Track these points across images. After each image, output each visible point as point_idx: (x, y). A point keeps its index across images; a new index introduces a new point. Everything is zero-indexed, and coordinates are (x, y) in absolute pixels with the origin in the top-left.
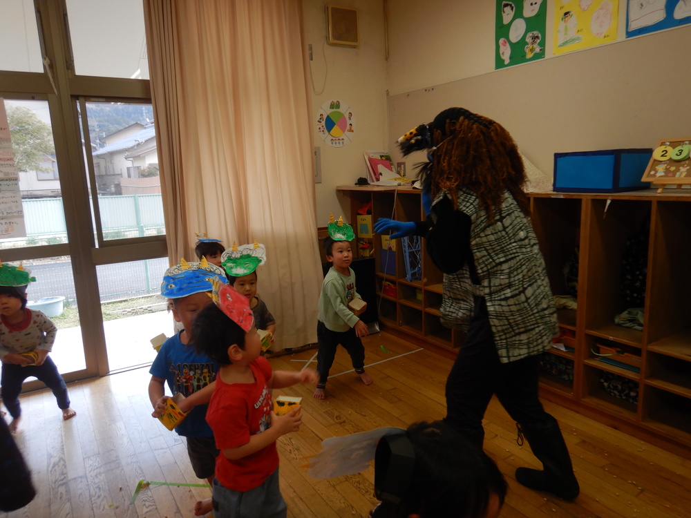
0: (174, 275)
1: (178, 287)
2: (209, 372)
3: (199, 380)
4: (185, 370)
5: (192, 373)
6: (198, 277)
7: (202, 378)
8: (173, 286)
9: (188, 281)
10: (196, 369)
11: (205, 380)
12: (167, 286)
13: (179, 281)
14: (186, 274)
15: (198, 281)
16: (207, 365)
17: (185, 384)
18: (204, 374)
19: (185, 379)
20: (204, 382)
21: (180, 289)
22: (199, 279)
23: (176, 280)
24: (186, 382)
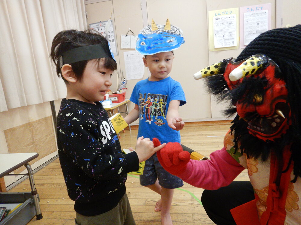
0: (146, 35)
1: (147, 45)
2: (164, 101)
3: (156, 106)
4: (149, 98)
5: (152, 100)
6: (162, 39)
7: (158, 104)
8: (144, 44)
9: (155, 42)
10: (155, 98)
11: (160, 106)
12: (140, 42)
13: (149, 41)
14: (154, 36)
15: (162, 43)
16: (163, 96)
17: (147, 107)
18: (160, 102)
19: (147, 103)
20: (159, 107)
21: (149, 48)
22: (163, 41)
23: (147, 40)
24: (148, 106)
